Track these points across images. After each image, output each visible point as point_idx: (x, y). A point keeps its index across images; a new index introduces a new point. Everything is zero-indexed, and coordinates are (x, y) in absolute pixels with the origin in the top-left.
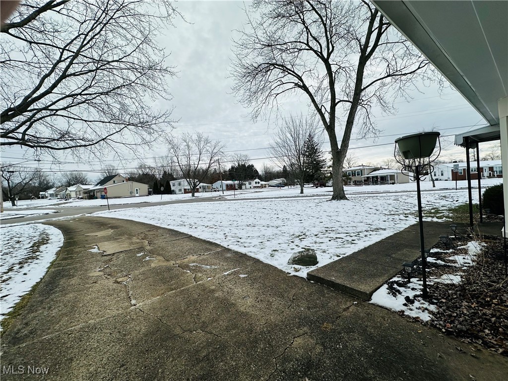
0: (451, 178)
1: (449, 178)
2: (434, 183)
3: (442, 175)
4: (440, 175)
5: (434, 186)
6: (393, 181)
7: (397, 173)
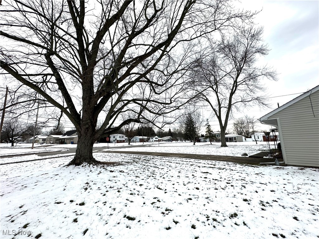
0: (263, 140)
1: (262, 140)
2: (256, 142)
3: (258, 138)
4: (257, 138)
5: (257, 144)
6: (236, 141)
7: (237, 136)
